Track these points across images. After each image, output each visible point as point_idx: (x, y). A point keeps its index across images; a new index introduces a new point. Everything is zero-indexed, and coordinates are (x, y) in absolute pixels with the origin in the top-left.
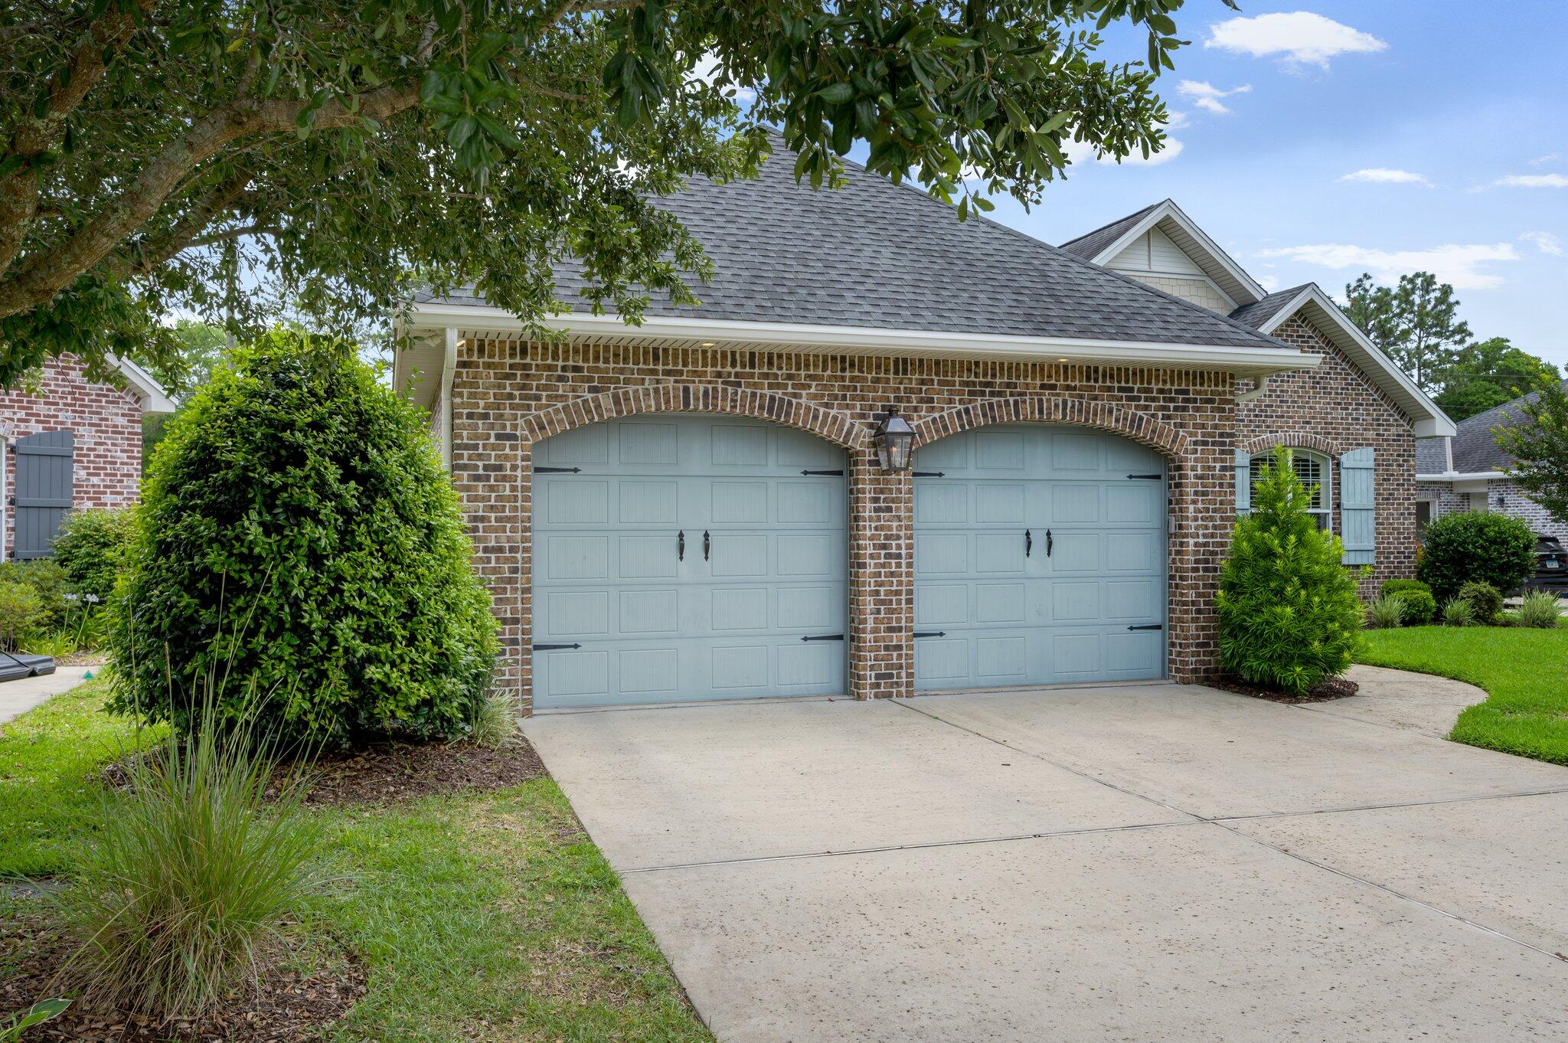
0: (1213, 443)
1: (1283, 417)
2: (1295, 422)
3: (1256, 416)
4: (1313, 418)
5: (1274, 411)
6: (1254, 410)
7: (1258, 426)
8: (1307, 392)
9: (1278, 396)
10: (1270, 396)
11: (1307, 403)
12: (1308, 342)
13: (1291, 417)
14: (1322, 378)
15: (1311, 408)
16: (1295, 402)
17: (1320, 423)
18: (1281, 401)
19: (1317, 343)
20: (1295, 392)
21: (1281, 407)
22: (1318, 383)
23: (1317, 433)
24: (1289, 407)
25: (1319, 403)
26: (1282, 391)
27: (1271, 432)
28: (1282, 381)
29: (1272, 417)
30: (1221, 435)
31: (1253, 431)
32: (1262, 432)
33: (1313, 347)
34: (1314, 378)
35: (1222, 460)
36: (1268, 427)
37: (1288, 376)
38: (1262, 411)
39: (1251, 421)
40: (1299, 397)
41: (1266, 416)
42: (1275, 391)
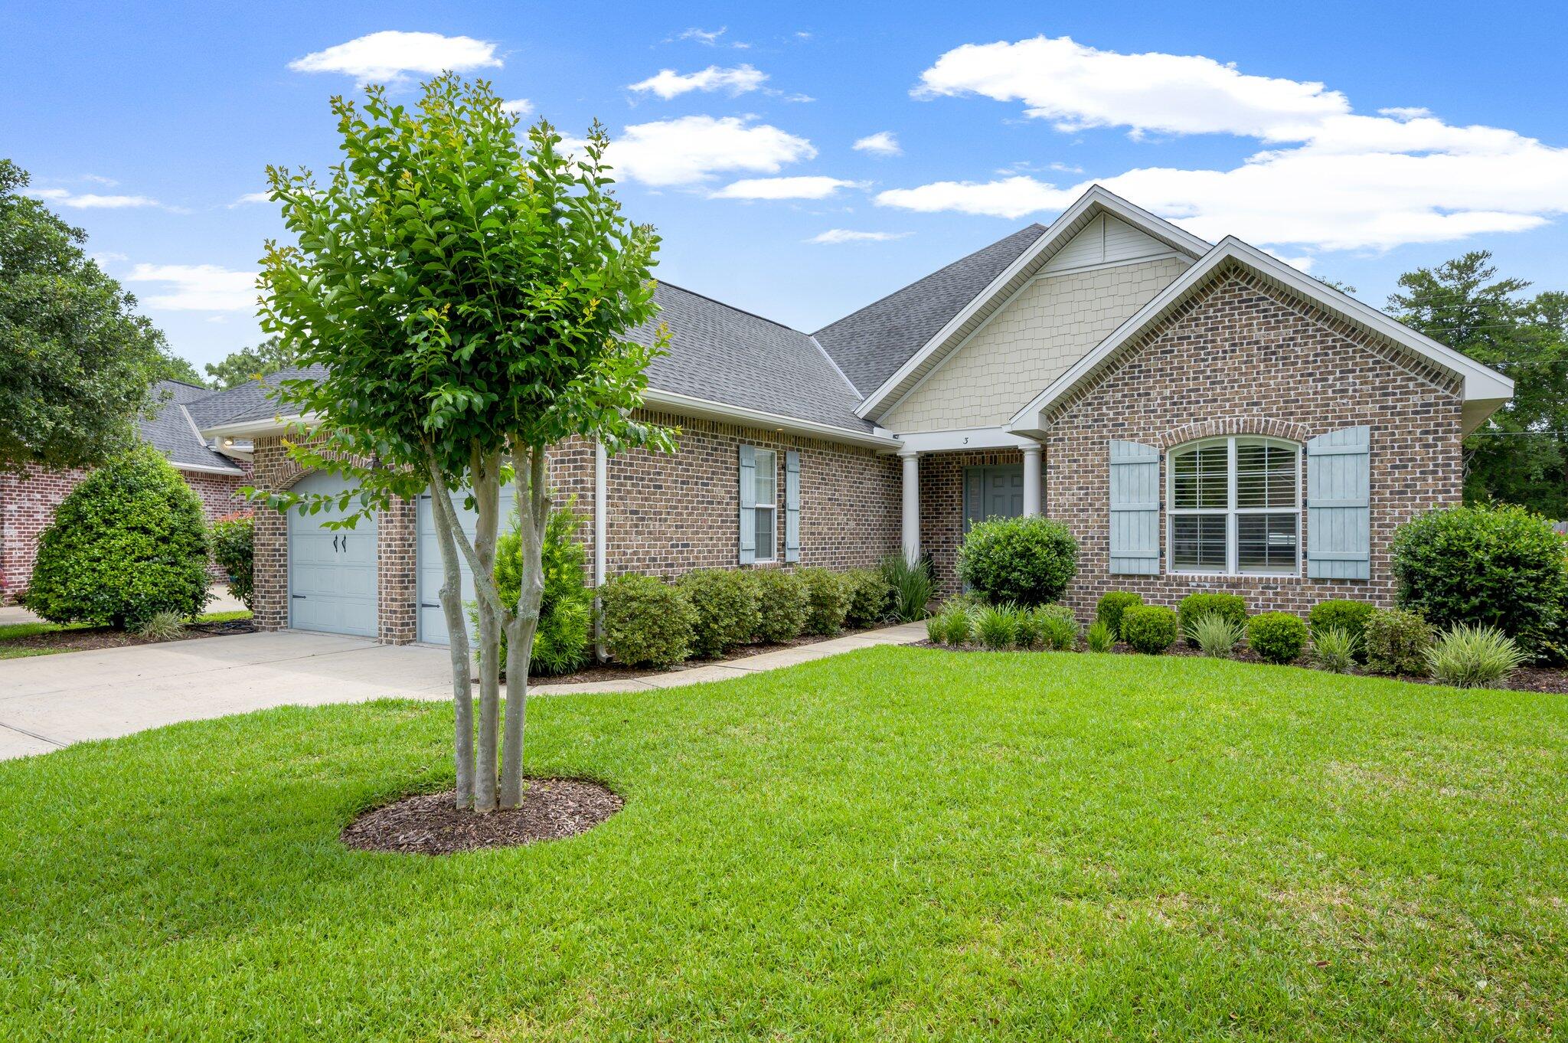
1: (1215, 400)
2: (1235, 405)
3: (1175, 404)
4: (1264, 397)
5: (1201, 396)
6: (1172, 398)
7: (1177, 416)
8: (1254, 367)
9: (1208, 377)
10: (1195, 379)
11: (1254, 380)
12: (1257, 306)
13: (1228, 400)
14: (1281, 346)
15: (1261, 385)
16: (1235, 381)
17: (1275, 403)
18: (1213, 383)
19: (1272, 304)
20: (1235, 369)
21: (1213, 389)
22: (1274, 353)
23: (1271, 416)
24: (1225, 388)
25: (1275, 377)
26: (1215, 371)
27: (1196, 420)
28: (1214, 359)
29: (1198, 402)
31: (1168, 422)
32: (1183, 421)
33: (1265, 311)
34: (1267, 348)
36: (1191, 415)
37: (1225, 352)
38: (1183, 397)
39: (1165, 411)
40: (1241, 374)
41: (1189, 403)
42: (1203, 372)
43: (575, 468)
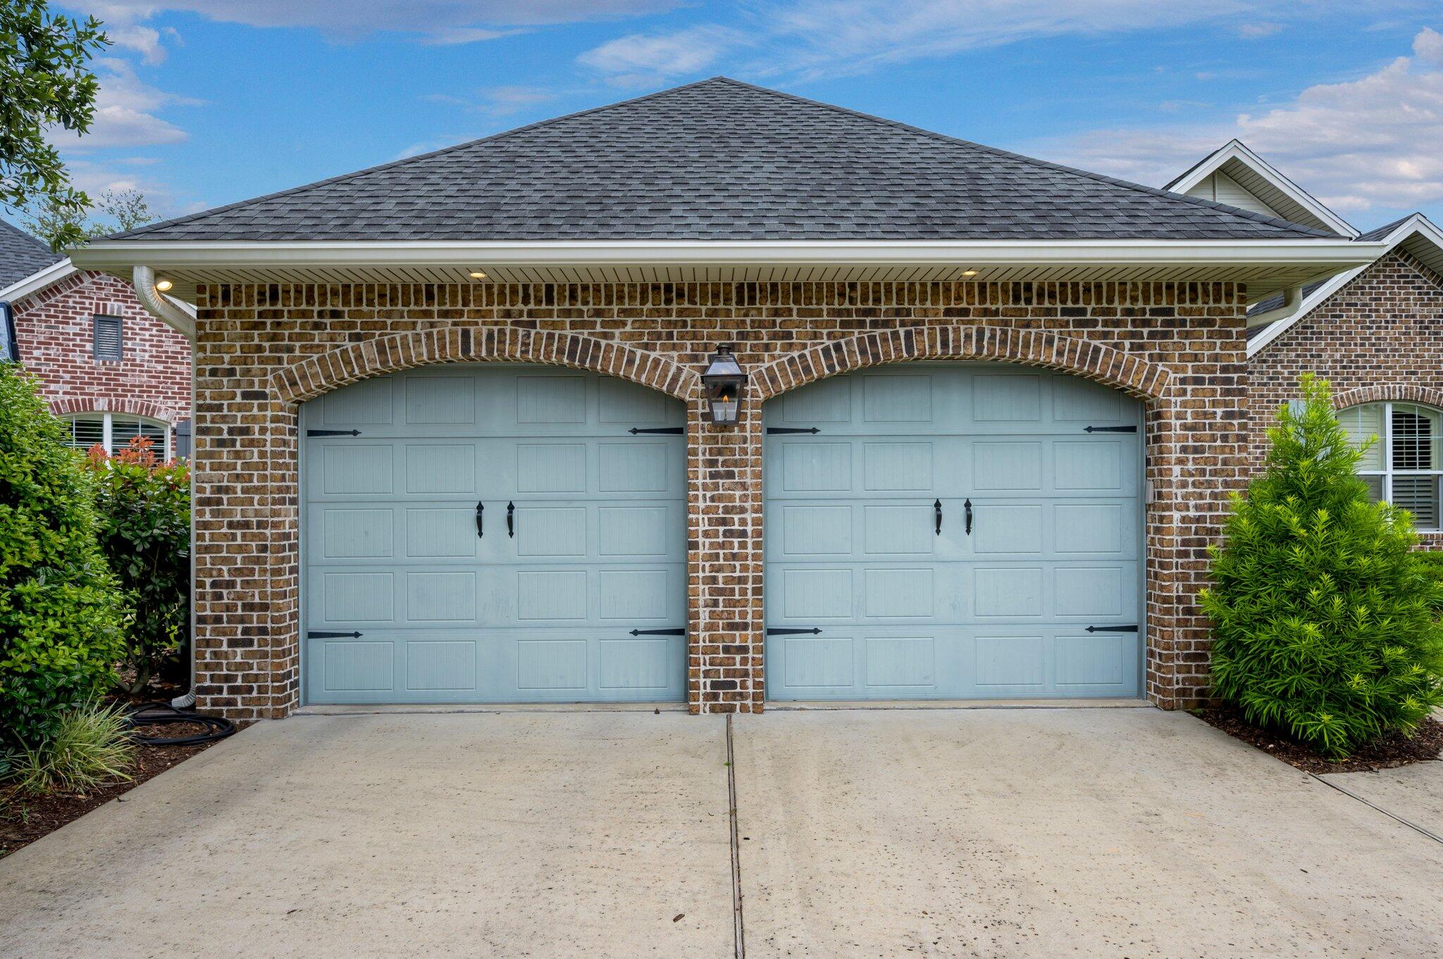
0: (1212, 381)
1: (1379, 367)
2: (1397, 373)
3: (1344, 367)
4: (1420, 367)
5: (1367, 361)
6: (1342, 361)
7: (1347, 379)
8: (1412, 339)
9: (1374, 345)
10: (1362, 345)
11: (1412, 350)
12: (1413, 282)
13: (1390, 368)
14: (1432, 322)
15: (1417, 356)
16: (1396, 350)
17: (1429, 373)
18: (1377, 350)
19: (1425, 282)
20: (1396, 339)
21: (1377, 356)
22: (1427, 328)
23: (1426, 385)
24: (1388, 356)
25: (1429, 350)
26: (1379, 339)
27: (1363, 385)
28: (1378, 328)
29: (1365, 367)
30: (1225, 369)
31: (1339, 384)
32: (1352, 385)
33: (1420, 288)
34: (1422, 322)
35: (1226, 404)
36: (1359, 379)
37: (1387, 322)
38: (1351, 362)
39: (1337, 373)
40: (1401, 344)
41: (1357, 367)
42: (1369, 339)
43: (1227, 392)
